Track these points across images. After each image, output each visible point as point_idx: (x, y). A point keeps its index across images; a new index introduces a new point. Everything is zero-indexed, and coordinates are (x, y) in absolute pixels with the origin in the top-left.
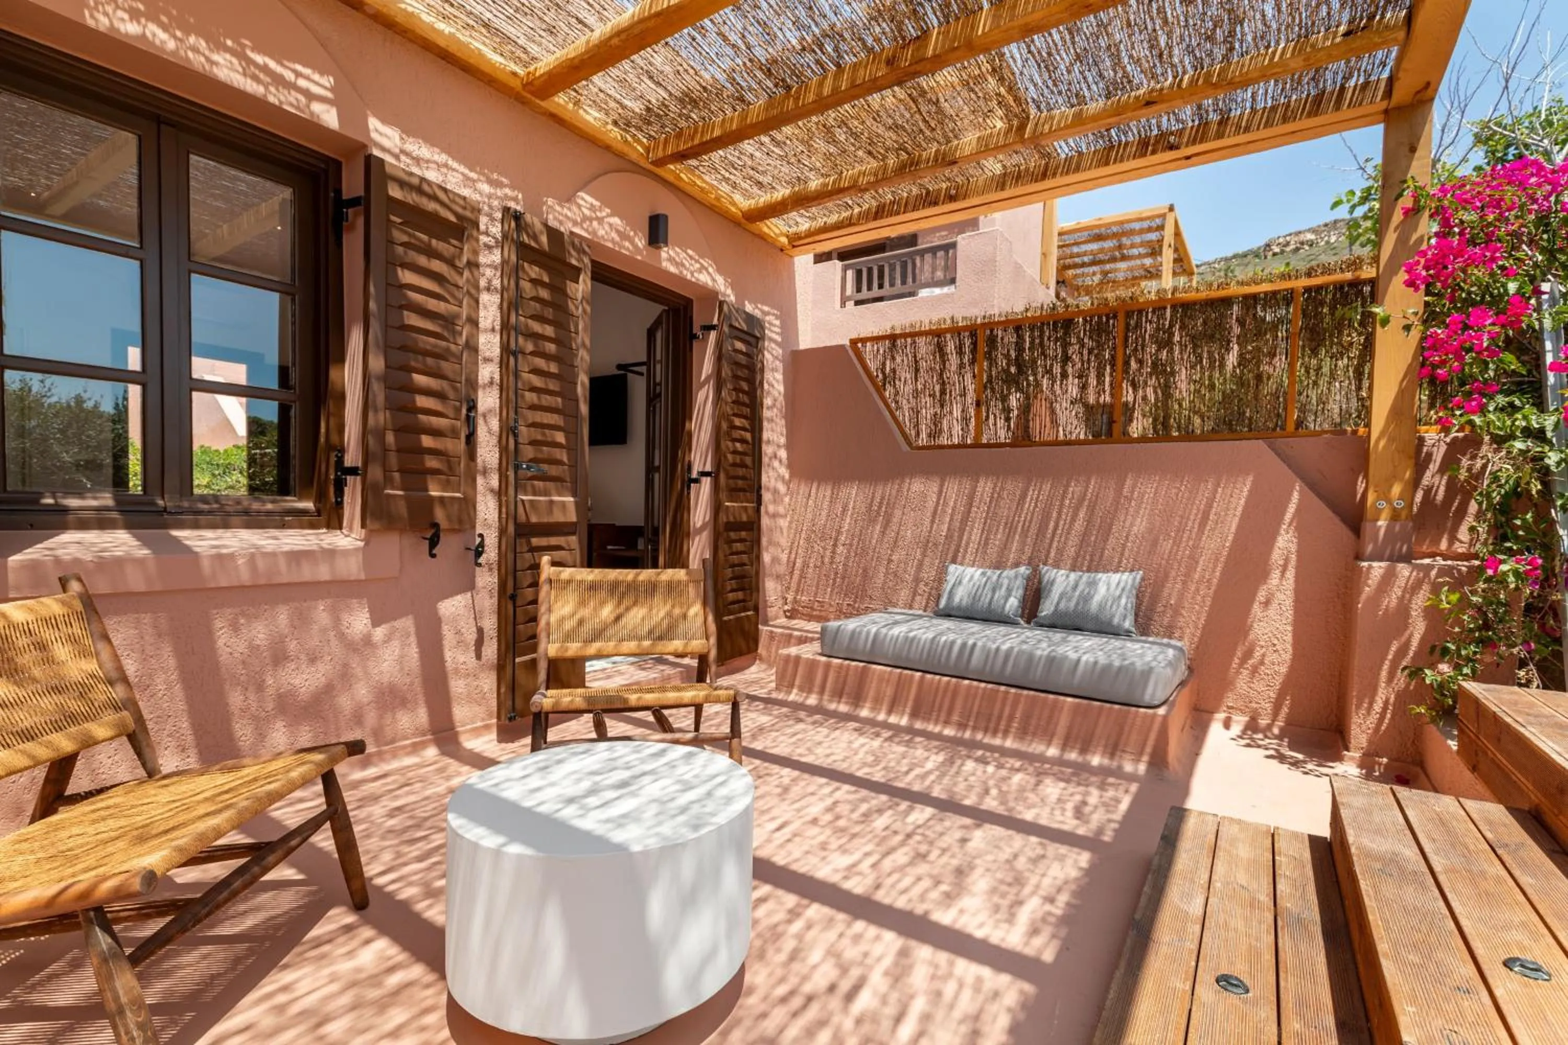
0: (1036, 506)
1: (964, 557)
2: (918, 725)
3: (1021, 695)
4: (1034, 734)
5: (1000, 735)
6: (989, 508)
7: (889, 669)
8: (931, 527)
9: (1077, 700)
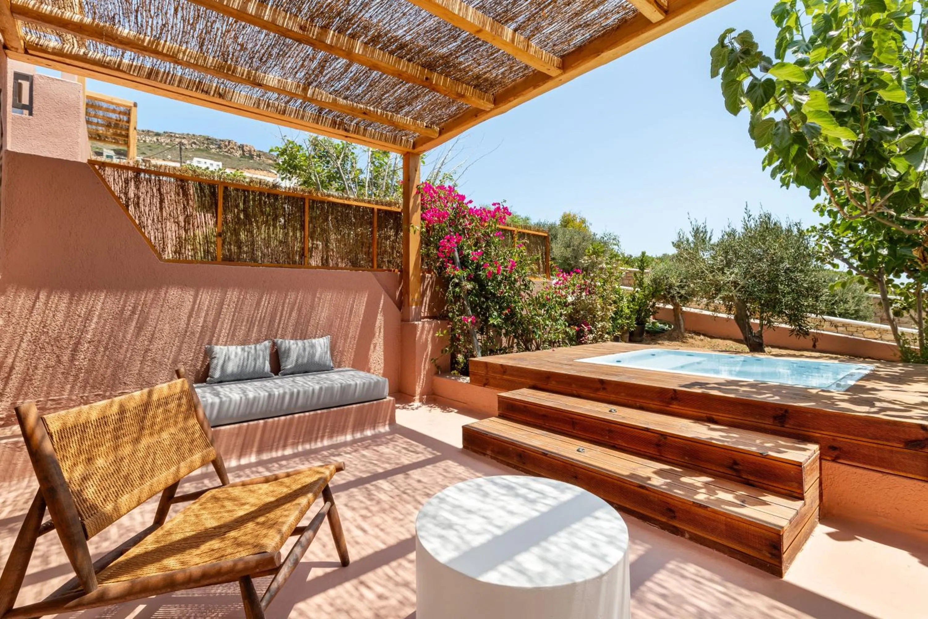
0: (269, 303)
1: (218, 340)
2: (265, 456)
3: (317, 414)
4: (338, 432)
5: (319, 440)
6: (236, 305)
7: (237, 425)
8: (189, 321)
9: (358, 405)
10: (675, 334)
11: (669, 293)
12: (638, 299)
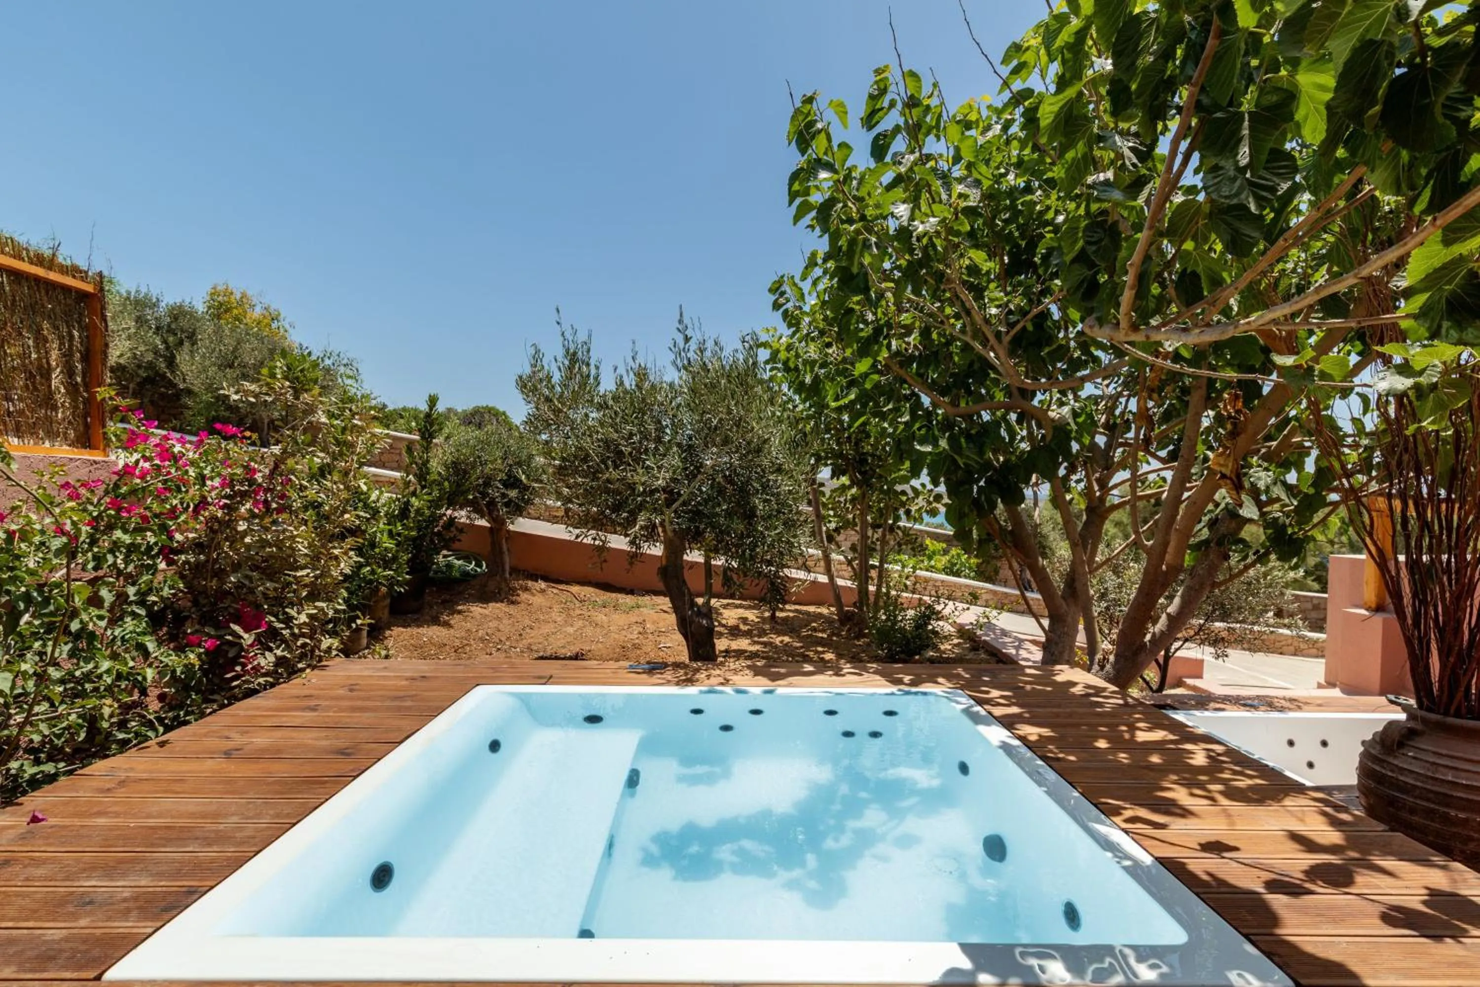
10: (492, 586)
11: (484, 495)
12: (418, 511)
